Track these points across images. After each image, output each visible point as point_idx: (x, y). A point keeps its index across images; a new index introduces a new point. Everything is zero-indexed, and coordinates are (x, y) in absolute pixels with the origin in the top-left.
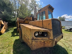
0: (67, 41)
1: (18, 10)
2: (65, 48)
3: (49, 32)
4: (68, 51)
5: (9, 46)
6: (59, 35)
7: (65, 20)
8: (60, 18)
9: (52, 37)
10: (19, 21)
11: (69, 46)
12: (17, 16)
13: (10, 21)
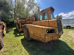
0: (65, 36)
1: (15, 10)
2: (64, 41)
3: (55, 29)
4: (67, 43)
5: (18, 45)
6: (61, 31)
7: (62, 18)
8: (57, 16)
9: (57, 33)
10: (21, 21)
11: (67, 40)
12: (15, 15)
13: (8, 21)
